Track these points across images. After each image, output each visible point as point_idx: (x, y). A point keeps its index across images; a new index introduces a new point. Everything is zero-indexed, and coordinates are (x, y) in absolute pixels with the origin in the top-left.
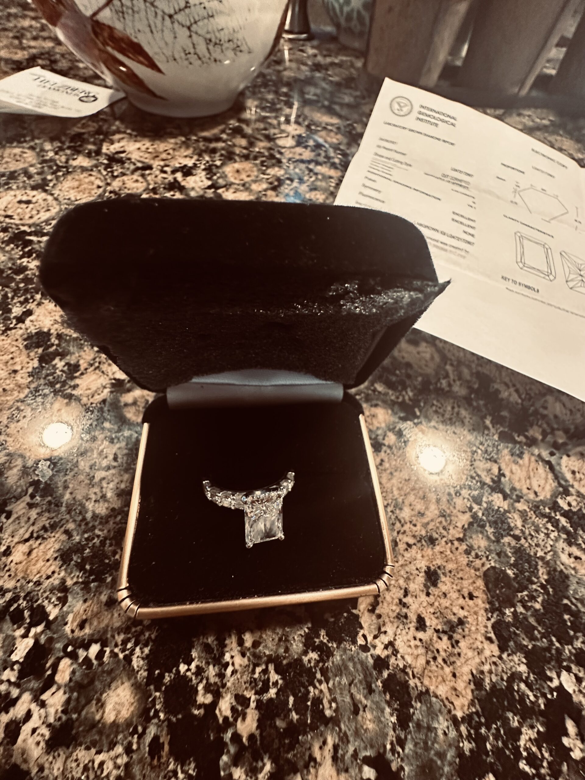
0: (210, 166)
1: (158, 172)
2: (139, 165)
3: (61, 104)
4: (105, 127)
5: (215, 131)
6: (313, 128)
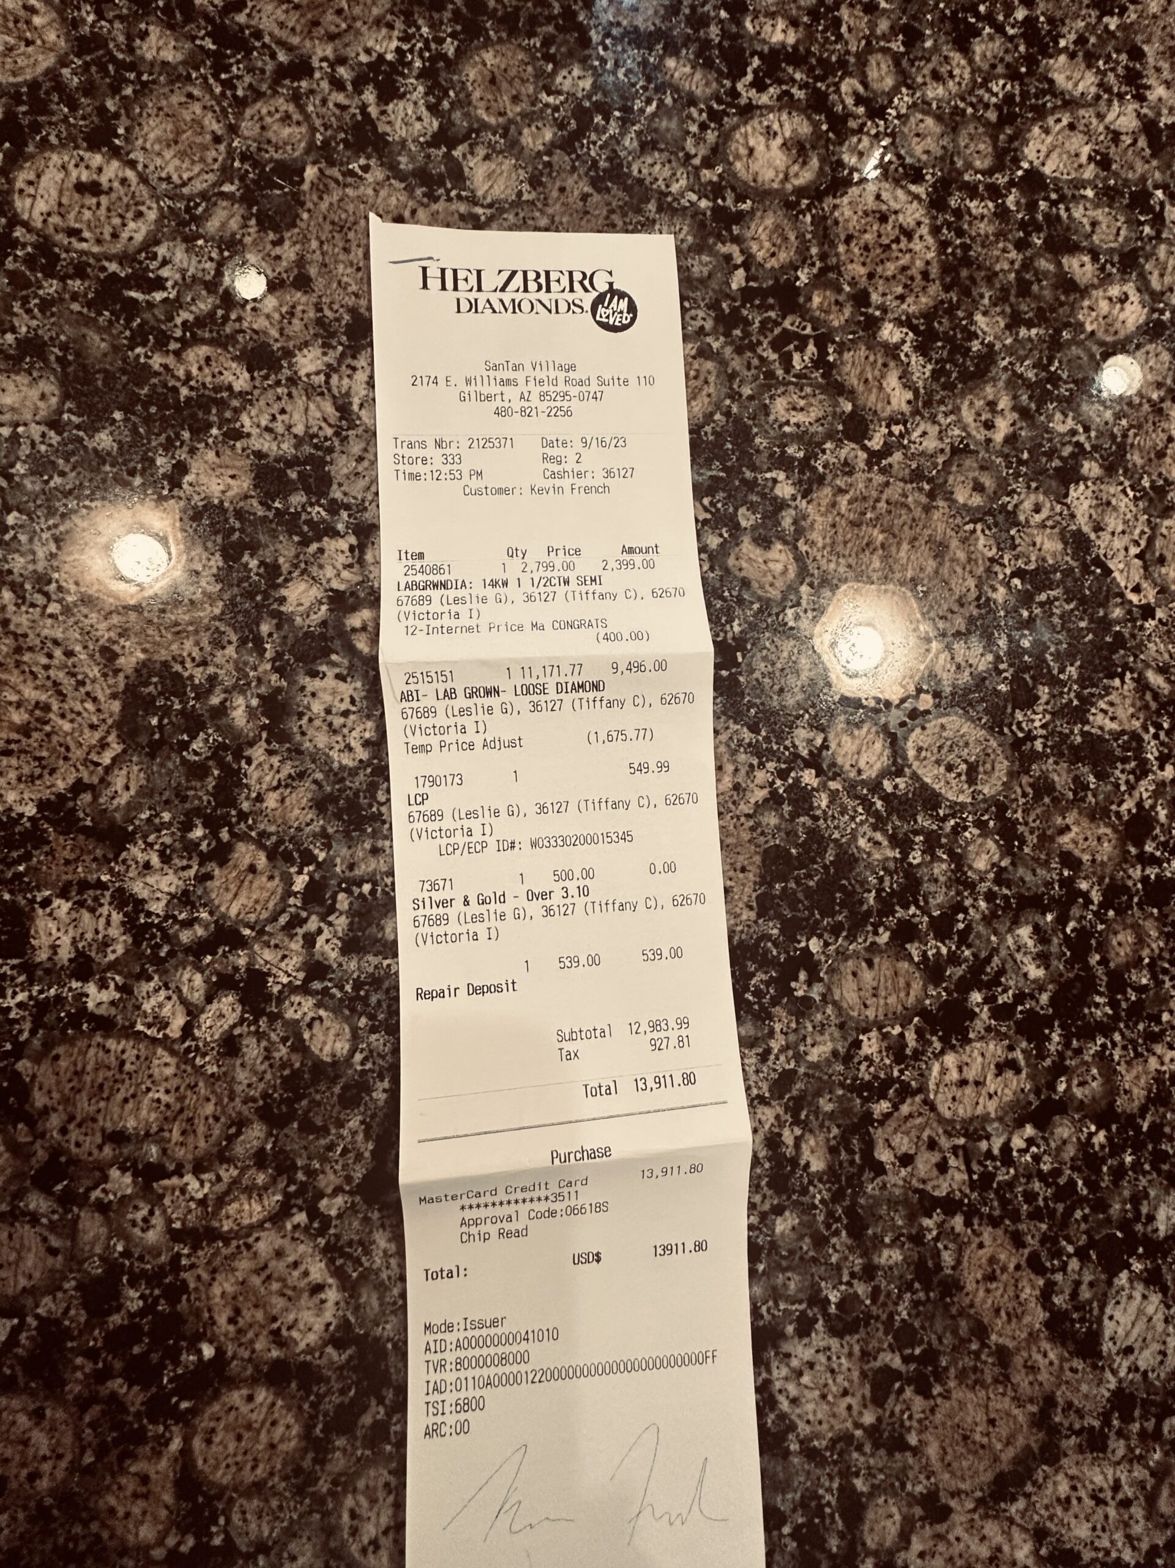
0: (434, 60)
2: (283, 57)
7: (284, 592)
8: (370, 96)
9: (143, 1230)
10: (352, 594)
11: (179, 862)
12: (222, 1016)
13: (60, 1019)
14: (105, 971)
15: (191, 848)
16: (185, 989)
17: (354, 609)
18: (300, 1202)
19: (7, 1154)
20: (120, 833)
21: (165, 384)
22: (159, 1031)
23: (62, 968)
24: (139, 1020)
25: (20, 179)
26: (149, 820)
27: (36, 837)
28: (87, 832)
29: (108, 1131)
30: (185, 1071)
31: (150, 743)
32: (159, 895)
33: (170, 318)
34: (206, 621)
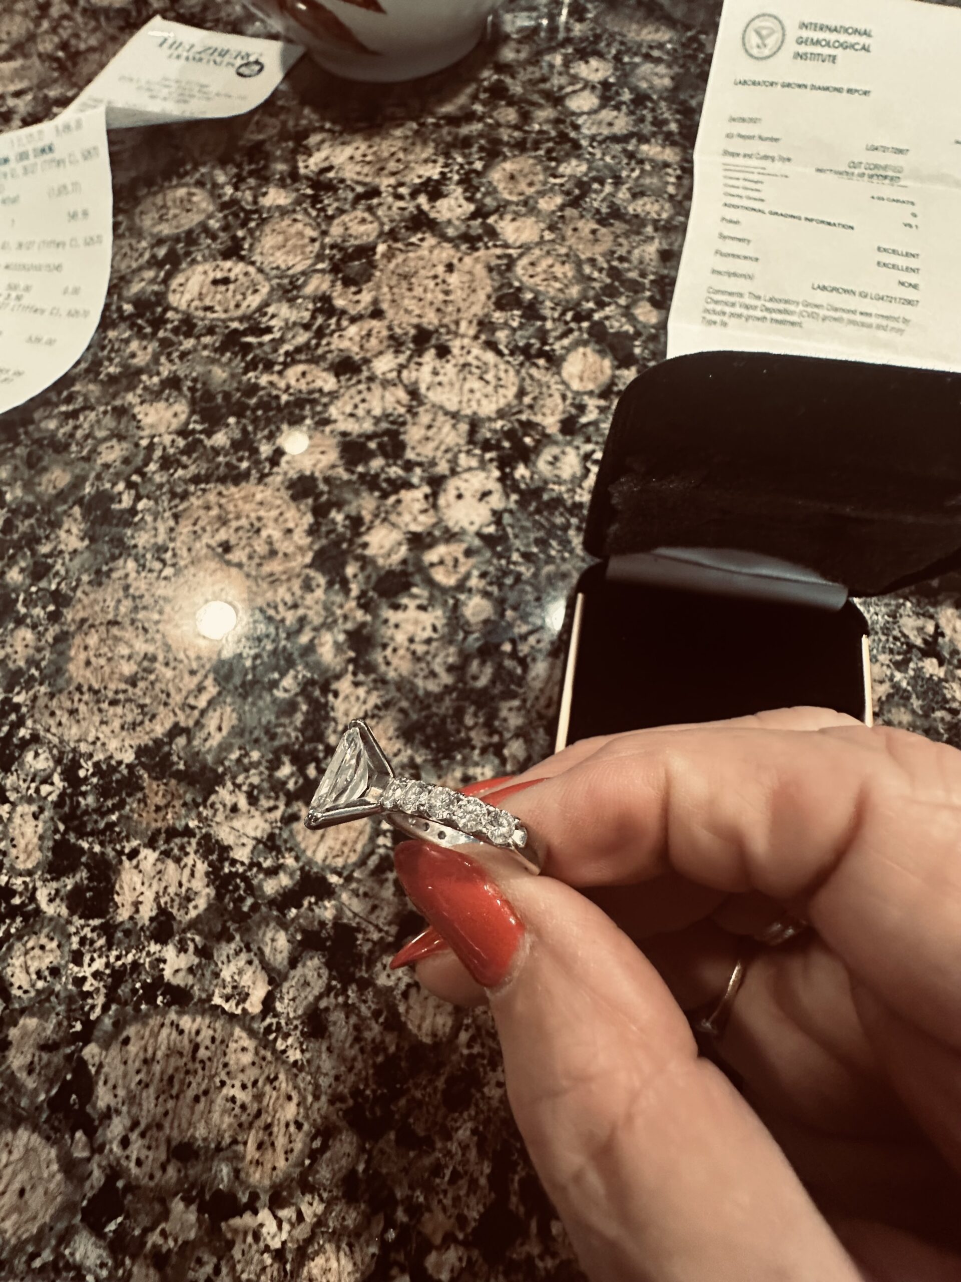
0: (467, 173)
1: (390, 199)
2: (360, 189)
3: (213, 89)
4: (291, 123)
5: (462, 99)
6: (626, 59)
7: (366, 538)
8: (422, 200)
10: (430, 534)
11: (265, 803)
12: (306, 984)
13: (134, 991)
14: (184, 931)
15: (278, 787)
16: (267, 951)
17: (431, 546)
18: (401, 1257)
19: (59, 1177)
20: (210, 775)
21: (269, 395)
22: (237, 1005)
23: (142, 928)
24: (217, 991)
25: (174, 284)
26: (239, 761)
27: (131, 784)
28: (180, 776)
29: (174, 1143)
30: (264, 1059)
31: (243, 684)
32: (244, 840)
33: (275, 350)
34: (297, 570)
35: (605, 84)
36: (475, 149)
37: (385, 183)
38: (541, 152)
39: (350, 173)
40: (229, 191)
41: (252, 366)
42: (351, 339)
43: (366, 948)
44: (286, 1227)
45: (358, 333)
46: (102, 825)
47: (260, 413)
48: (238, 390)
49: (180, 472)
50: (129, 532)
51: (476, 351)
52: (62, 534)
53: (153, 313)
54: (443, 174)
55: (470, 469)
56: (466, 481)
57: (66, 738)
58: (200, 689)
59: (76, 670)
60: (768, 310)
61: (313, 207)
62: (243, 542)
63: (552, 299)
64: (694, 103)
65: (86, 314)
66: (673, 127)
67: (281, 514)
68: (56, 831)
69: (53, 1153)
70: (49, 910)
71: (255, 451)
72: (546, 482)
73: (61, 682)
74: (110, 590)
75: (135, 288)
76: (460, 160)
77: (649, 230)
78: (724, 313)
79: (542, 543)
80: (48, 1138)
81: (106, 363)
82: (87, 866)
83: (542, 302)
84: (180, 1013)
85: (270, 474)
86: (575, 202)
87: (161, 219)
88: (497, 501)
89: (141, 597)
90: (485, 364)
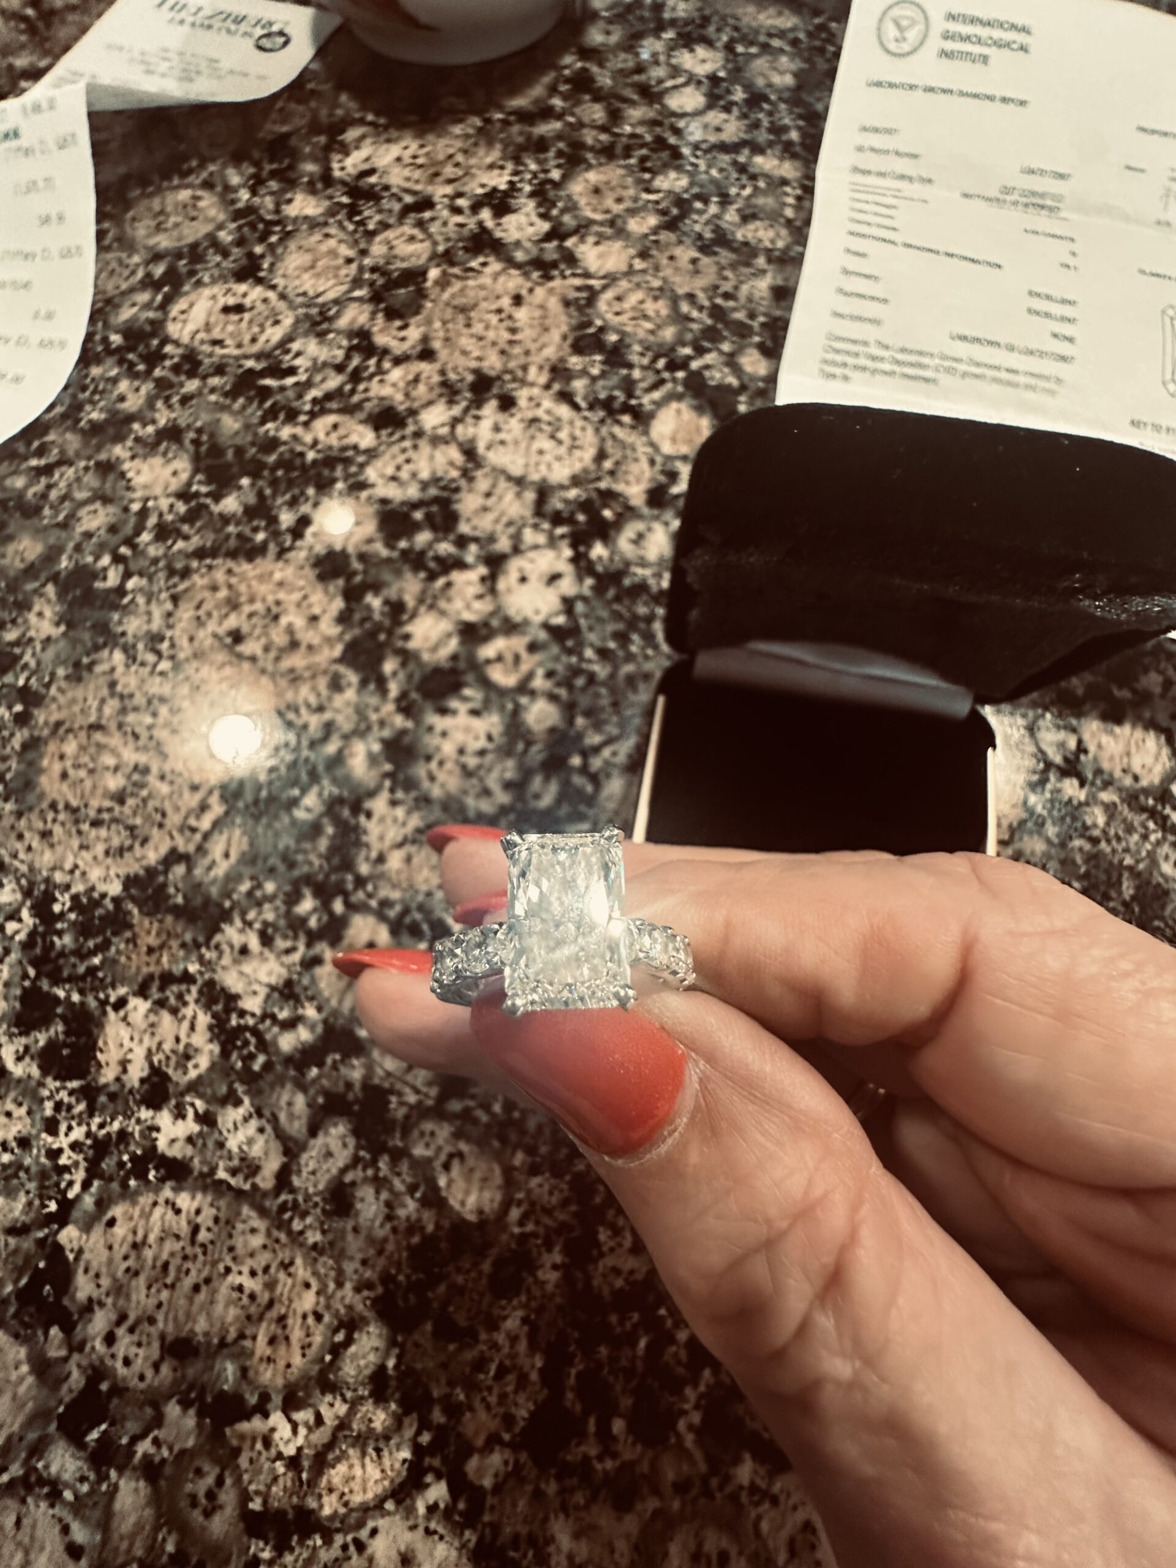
0: (542, 184)
1: (445, 213)
2: (409, 199)
3: (225, 65)
4: (324, 113)
5: (538, 91)
6: (740, 49)
7: (409, 628)
8: (486, 215)
9: (208, 1514)
10: (486, 624)
11: (281, 944)
12: (329, 1154)
13: (121, 1165)
14: (182, 1094)
15: (297, 925)
16: (283, 1117)
17: (487, 639)
18: (436, 1462)
19: (30, 1380)
20: (214, 911)
21: (292, 451)
22: (246, 1179)
23: (131, 1092)
24: (221, 1164)
25: (175, 310)
26: (250, 894)
27: (118, 921)
28: (178, 912)
29: (169, 1339)
30: (277, 1241)
31: (256, 802)
32: (256, 987)
33: (300, 396)
34: (324, 666)
35: (713, 79)
36: (551, 154)
37: (440, 192)
38: (633, 161)
39: (397, 178)
40: (244, 195)
41: (271, 414)
42: (394, 385)
43: (401, 1112)
44: (302, 1431)
45: (402, 378)
46: (81, 969)
47: (280, 473)
48: (253, 444)
49: (180, 545)
50: (116, 617)
51: (547, 404)
52: (32, 618)
53: (147, 346)
54: (511, 183)
55: (536, 547)
56: (532, 561)
57: (37, 865)
58: (204, 807)
59: (49, 784)
60: (898, 362)
61: (350, 217)
62: (257, 631)
63: (641, 342)
64: (819, 107)
65: (62, 344)
66: (794, 135)
67: (305, 597)
68: (25, 976)
69: (23, 1352)
70: (17, 1070)
71: (273, 520)
72: (627, 564)
73: (31, 798)
74: (92, 686)
75: (126, 314)
76: (533, 167)
77: (761, 261)
78: (845, 365)
79: (622, 638)
80: (16, 1336)
81: (88, 408)
82: (64, 1018)
83: (629, 346)
84: (176, 1190)
85: (291, 549)
86: (671, 225)
87: (159, 228)
88: (568, 586)
89: (131, 696)
90: (559, 419)
